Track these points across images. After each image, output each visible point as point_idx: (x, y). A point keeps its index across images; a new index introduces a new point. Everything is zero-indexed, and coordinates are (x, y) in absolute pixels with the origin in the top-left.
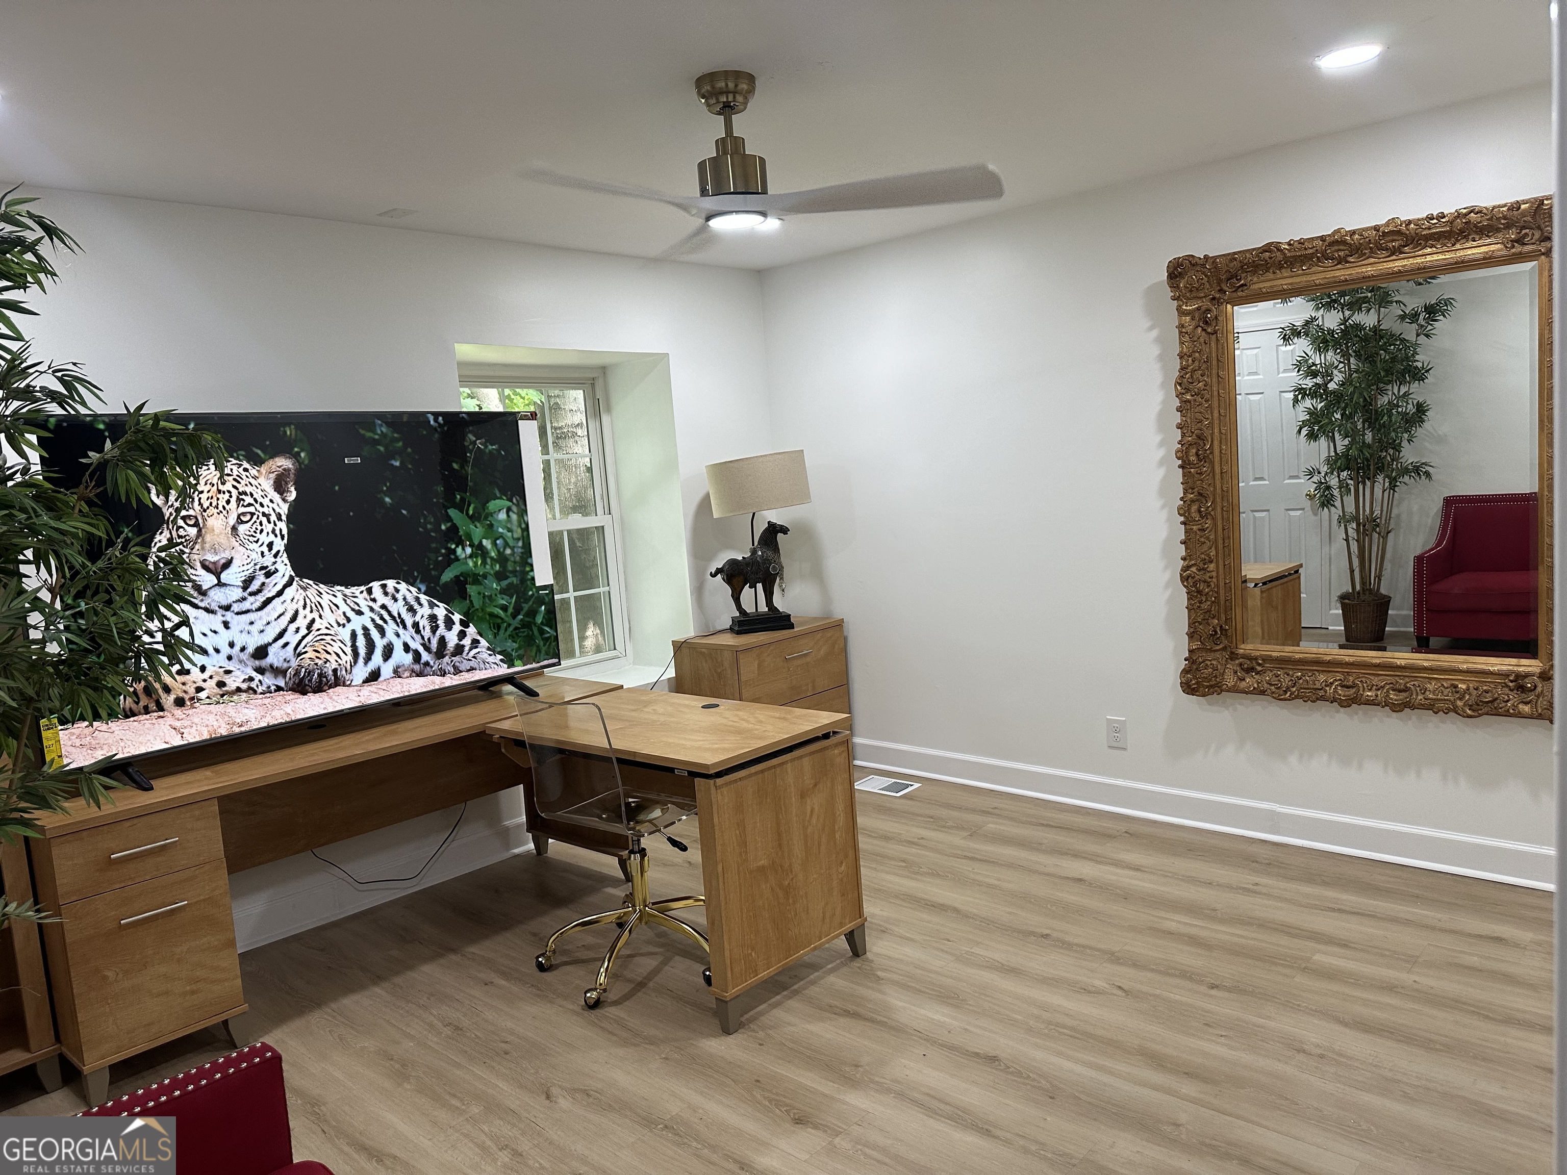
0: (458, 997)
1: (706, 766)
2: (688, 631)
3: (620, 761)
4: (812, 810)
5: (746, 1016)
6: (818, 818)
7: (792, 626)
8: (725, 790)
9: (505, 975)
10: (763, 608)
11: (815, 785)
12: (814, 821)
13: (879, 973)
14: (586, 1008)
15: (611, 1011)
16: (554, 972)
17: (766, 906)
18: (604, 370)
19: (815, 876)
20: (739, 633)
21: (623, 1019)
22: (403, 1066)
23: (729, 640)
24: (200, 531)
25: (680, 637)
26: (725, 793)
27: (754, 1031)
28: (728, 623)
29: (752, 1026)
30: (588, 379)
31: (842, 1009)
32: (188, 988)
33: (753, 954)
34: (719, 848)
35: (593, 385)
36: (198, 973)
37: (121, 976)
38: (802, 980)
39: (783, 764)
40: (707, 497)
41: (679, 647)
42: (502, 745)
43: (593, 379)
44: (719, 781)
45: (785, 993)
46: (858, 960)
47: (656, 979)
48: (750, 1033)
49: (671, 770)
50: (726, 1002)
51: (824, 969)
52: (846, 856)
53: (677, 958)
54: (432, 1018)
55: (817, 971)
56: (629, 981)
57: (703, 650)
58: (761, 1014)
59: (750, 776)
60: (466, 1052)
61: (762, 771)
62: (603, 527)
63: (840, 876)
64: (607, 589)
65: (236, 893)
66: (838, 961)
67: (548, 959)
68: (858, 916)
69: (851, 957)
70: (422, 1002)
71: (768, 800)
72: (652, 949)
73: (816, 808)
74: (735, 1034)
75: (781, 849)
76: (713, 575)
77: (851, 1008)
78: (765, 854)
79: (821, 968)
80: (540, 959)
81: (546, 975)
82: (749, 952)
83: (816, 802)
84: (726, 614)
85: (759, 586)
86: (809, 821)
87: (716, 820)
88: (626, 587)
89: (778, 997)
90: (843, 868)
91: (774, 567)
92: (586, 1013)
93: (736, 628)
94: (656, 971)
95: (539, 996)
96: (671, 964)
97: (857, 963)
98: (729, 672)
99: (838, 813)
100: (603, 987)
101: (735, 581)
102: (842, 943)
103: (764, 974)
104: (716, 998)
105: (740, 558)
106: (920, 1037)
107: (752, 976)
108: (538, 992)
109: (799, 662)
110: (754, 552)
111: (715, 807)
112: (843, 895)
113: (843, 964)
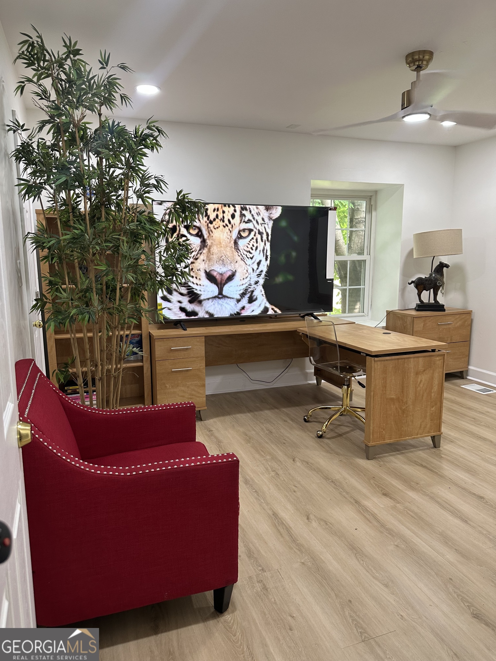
0: (274, 423)
1: (371, 352)
2: (395, 307)
3: (340, 346)
4: (421, 381)
5: (378, 456)
6: (424, 385)
7: (444, 310)
8: (379, 363)
9: (292, 420)
10: (432, 301)
11: (424, 371)
12: (421, 385)
13: (442, 455)
14: (317, 437)
15: (326, 441)
16: (310, 423)
17: (393, 415)
18: (376, 192)
19: (418, 409)
20: (418, 310)
21: (329, 444)
22: (250, 438)
23: (414, 313)
24: (204, 241)
25: (390, 309)
26: (379, 364)
27: (379, 461)
28: (414, 306)
29: (379, 459)
30: (368, 196)
31: (420, 463)
32: (190, 397)
33: (384, 432)
34: (373, 385)
35: (370, 199)
36: (193, 393)
37: (171, 387)
38: (407, 450)
39: (409, 358)
40: (412, 250)
41: (389, 313)
42: (303, 337)
43: (371, 196)
44: (376, 359)
45: (398, 452)
46: (435, 449)
47: (347, 435)
48: (377, 462)
49: (359, 353)
50: (369, 447)
51: (418, 449)
52: (436, 404)
53: (358, 430)
54: (263, 427)
55: (415, 448)
56: (336, 433)
57: (399, 315)
58: (385, 456)
59: (392, 360)
60: (271, 440)
61: (398, 359)
62: (366, 260)
63: (431, 412)
64: (363, 287)
65: (207, 375)
66: (426, 447)
67: (308, 418)
68: (438, 431)
69: (433, 447)
70: (261, 421)
71: (399, 372)
72: (349, 425)
73: (423, 381)
74: (371, 460)
75: (403, 393)
76: (410, 284)
77: (424, 464)
78: (395, 393)
79: (417, 448)
80: (305, 417)
81: (307, 424)
82: (382, 430)
83: (424, 378)
84: (414, 302)
85: (432, 290)
86: (419, 385)
87: (373, 374)
88: (372, 286)
89: (394, 453)
90: (433, 409)
91: (439, 282)
92: (316, 439)
93: (417, 308)
94: (348, 432)
95: (301, 429)
96: (355, 431)
97: (434, 450)
98: (409, 326)
99: (434, 385)
100: (324, 431)
101: (419, 287)
102: (429, 440)
103: (388, 441)
104: (366, 445)
105: (424, 277)
106: (450, 481)
107: (382, 440)
108: (302, 428)
109: (445, 327)
110: (431, 275)
111: (373, 369)
112: (431, 420)
113: (427, 449)
